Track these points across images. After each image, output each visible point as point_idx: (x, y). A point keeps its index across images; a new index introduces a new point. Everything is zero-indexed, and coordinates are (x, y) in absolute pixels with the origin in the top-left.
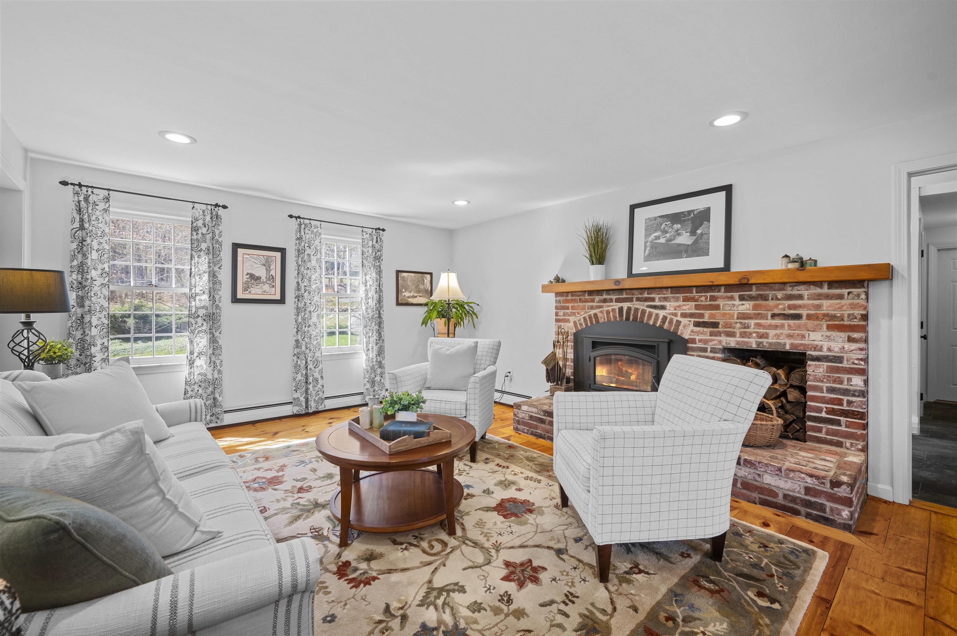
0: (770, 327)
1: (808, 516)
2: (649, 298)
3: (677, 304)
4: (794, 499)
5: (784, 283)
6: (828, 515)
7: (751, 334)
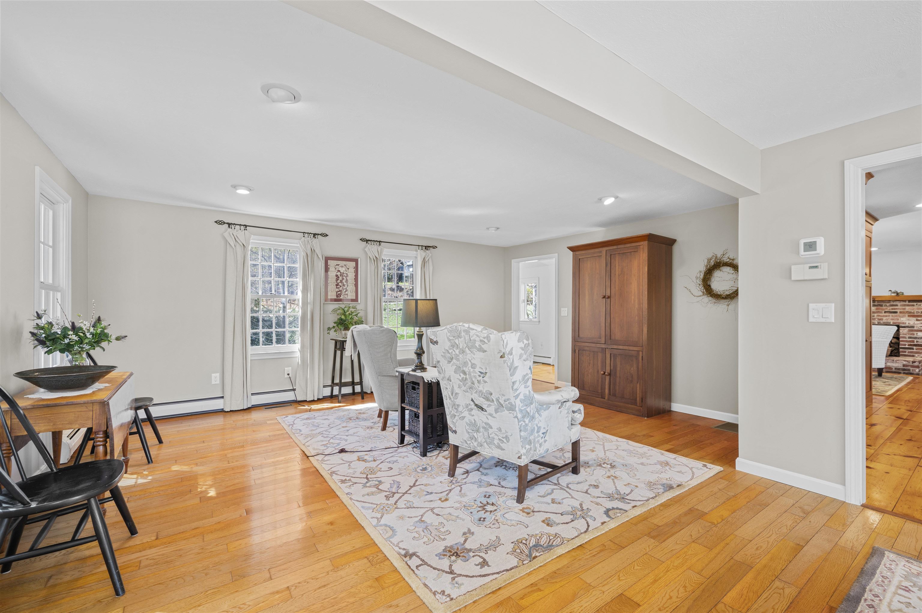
0: (884, 316)
1: (904, 373)
4: (899, 369)
5: (890, 301)
6: (911, 372)
7: (875, 319)
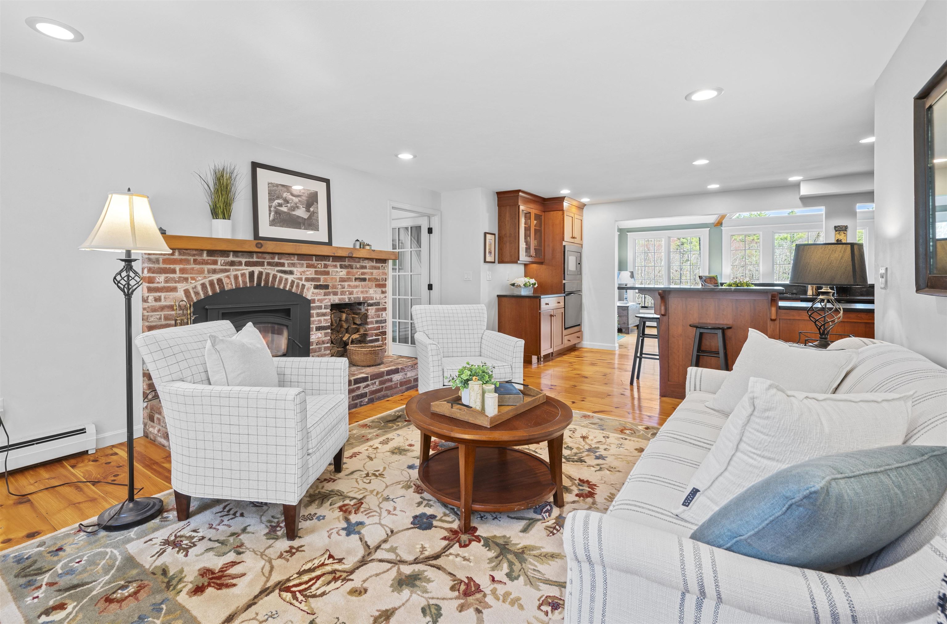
0: (354, 287)
2: (280, 263)
3: (302, 269)
5: (360, 258)
7: (345, 292)
